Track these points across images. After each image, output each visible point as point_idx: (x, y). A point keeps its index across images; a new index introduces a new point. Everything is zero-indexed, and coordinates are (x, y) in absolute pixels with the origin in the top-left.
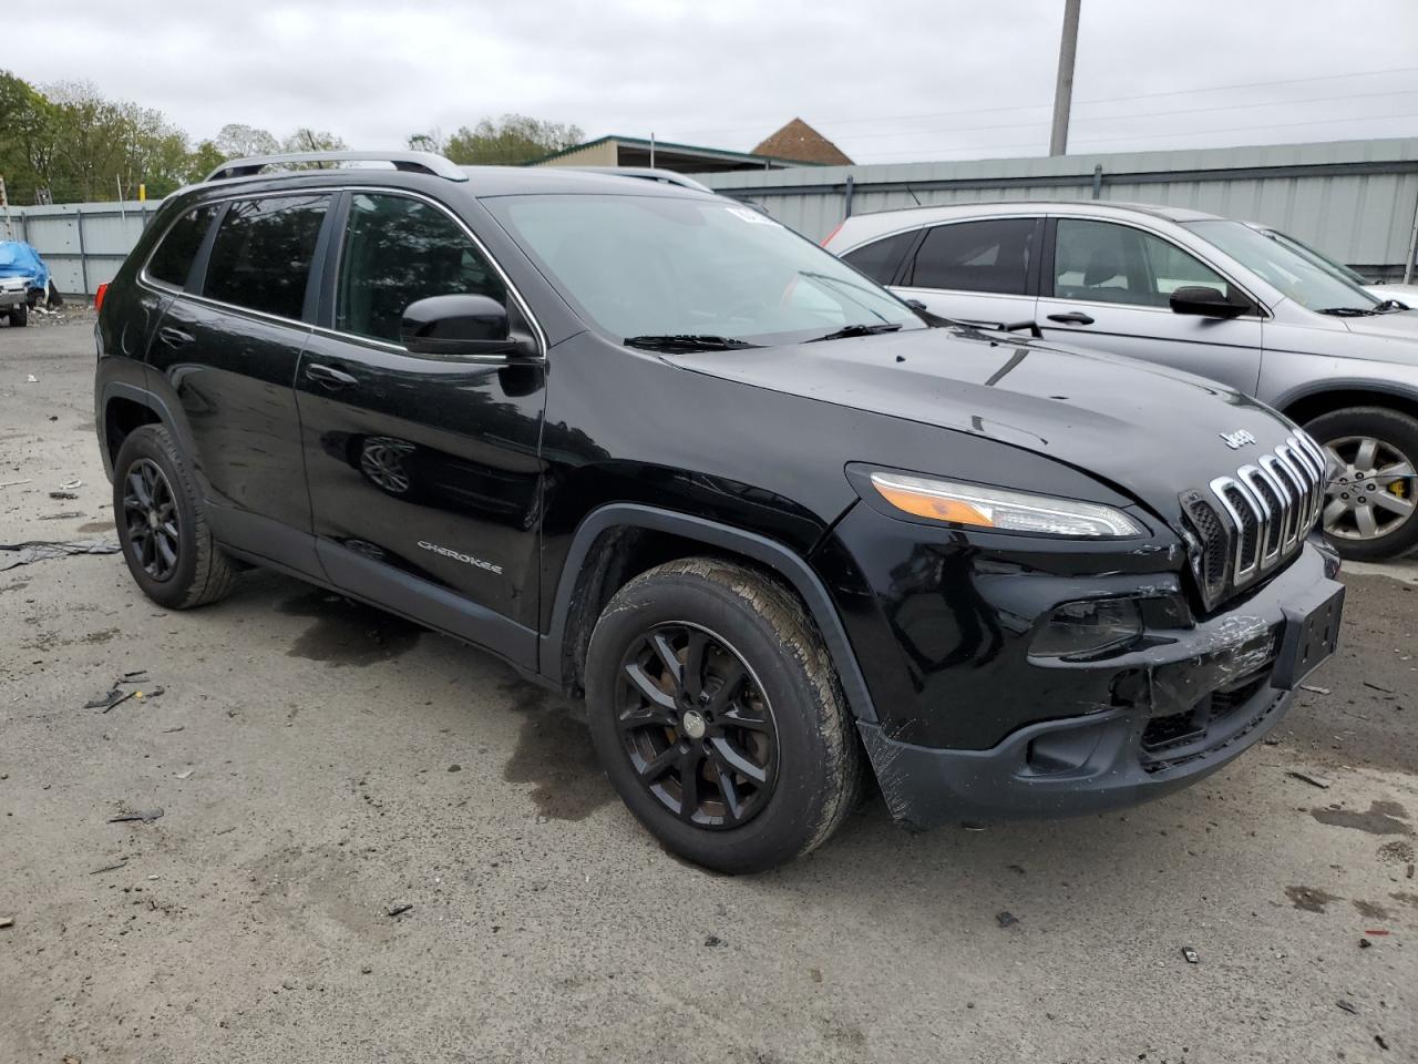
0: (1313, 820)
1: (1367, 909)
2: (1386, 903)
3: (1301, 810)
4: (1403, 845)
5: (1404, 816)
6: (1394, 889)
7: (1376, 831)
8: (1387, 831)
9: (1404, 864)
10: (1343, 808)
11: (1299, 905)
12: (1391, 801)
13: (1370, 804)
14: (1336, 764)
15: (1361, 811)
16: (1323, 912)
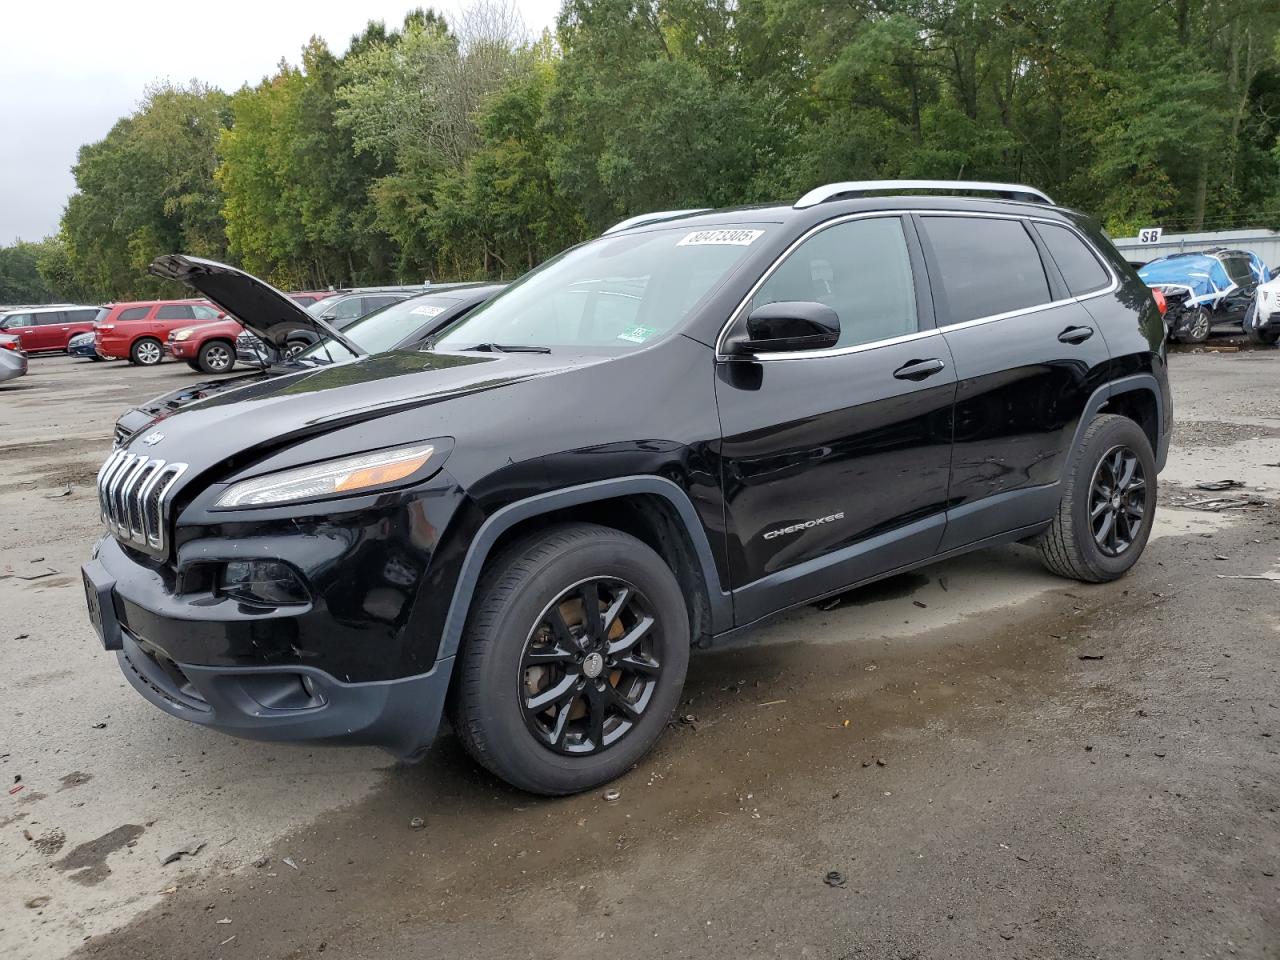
0: (135, 822)
1: (35, 797)
2: (27, 807)
3: (151, 824)
4: (51, 852)
5: (72, 877)
6: (29, 819)
7: (82, 847)
8: (73, 854)
9: (36, 839)
10: (125, 848)
11: (77, 774)
12: (100, 885)
13: (111, 868)
14: (186, 887)
15: (110, 856)
16: (60, 780)
